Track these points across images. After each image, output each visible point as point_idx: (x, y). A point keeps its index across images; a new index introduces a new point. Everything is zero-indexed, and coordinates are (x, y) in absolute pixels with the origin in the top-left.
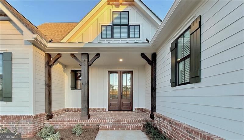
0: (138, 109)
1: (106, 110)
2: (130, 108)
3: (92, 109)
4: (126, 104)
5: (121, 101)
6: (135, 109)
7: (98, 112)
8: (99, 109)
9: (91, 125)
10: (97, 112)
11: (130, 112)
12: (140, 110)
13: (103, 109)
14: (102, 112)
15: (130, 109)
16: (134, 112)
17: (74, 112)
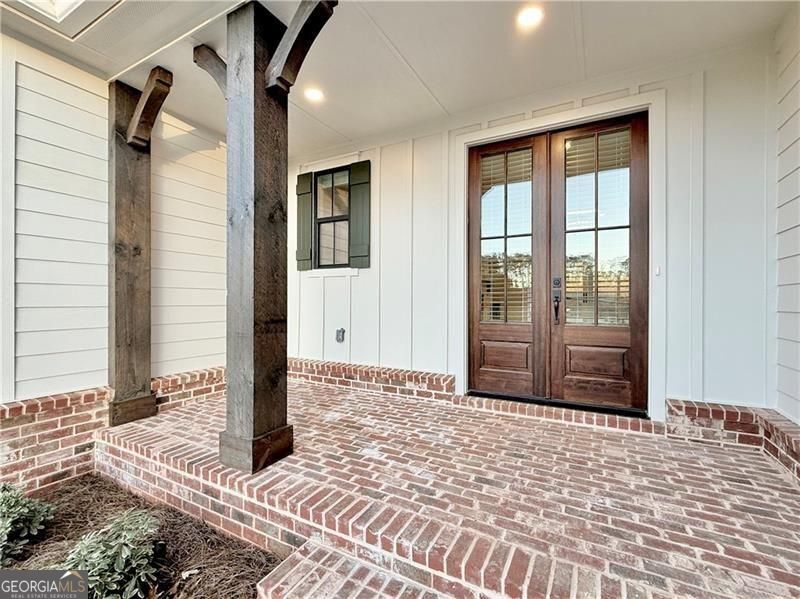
0: (697, 412)
1: (451, 388)
2: (628, 393)
3: (379, 374)
4: (591, 358)
5: (556, 339)
6: (673, 408)
7: (411, 392)
8: (415, 377)
9: (261, 526)
10: (403, 392)
11: (624, 425)
12: (721, 423)
13: (434, 382)
14: (430, 395)
15: (621, 399)
16: (659, 429)
17: (307, 378)
